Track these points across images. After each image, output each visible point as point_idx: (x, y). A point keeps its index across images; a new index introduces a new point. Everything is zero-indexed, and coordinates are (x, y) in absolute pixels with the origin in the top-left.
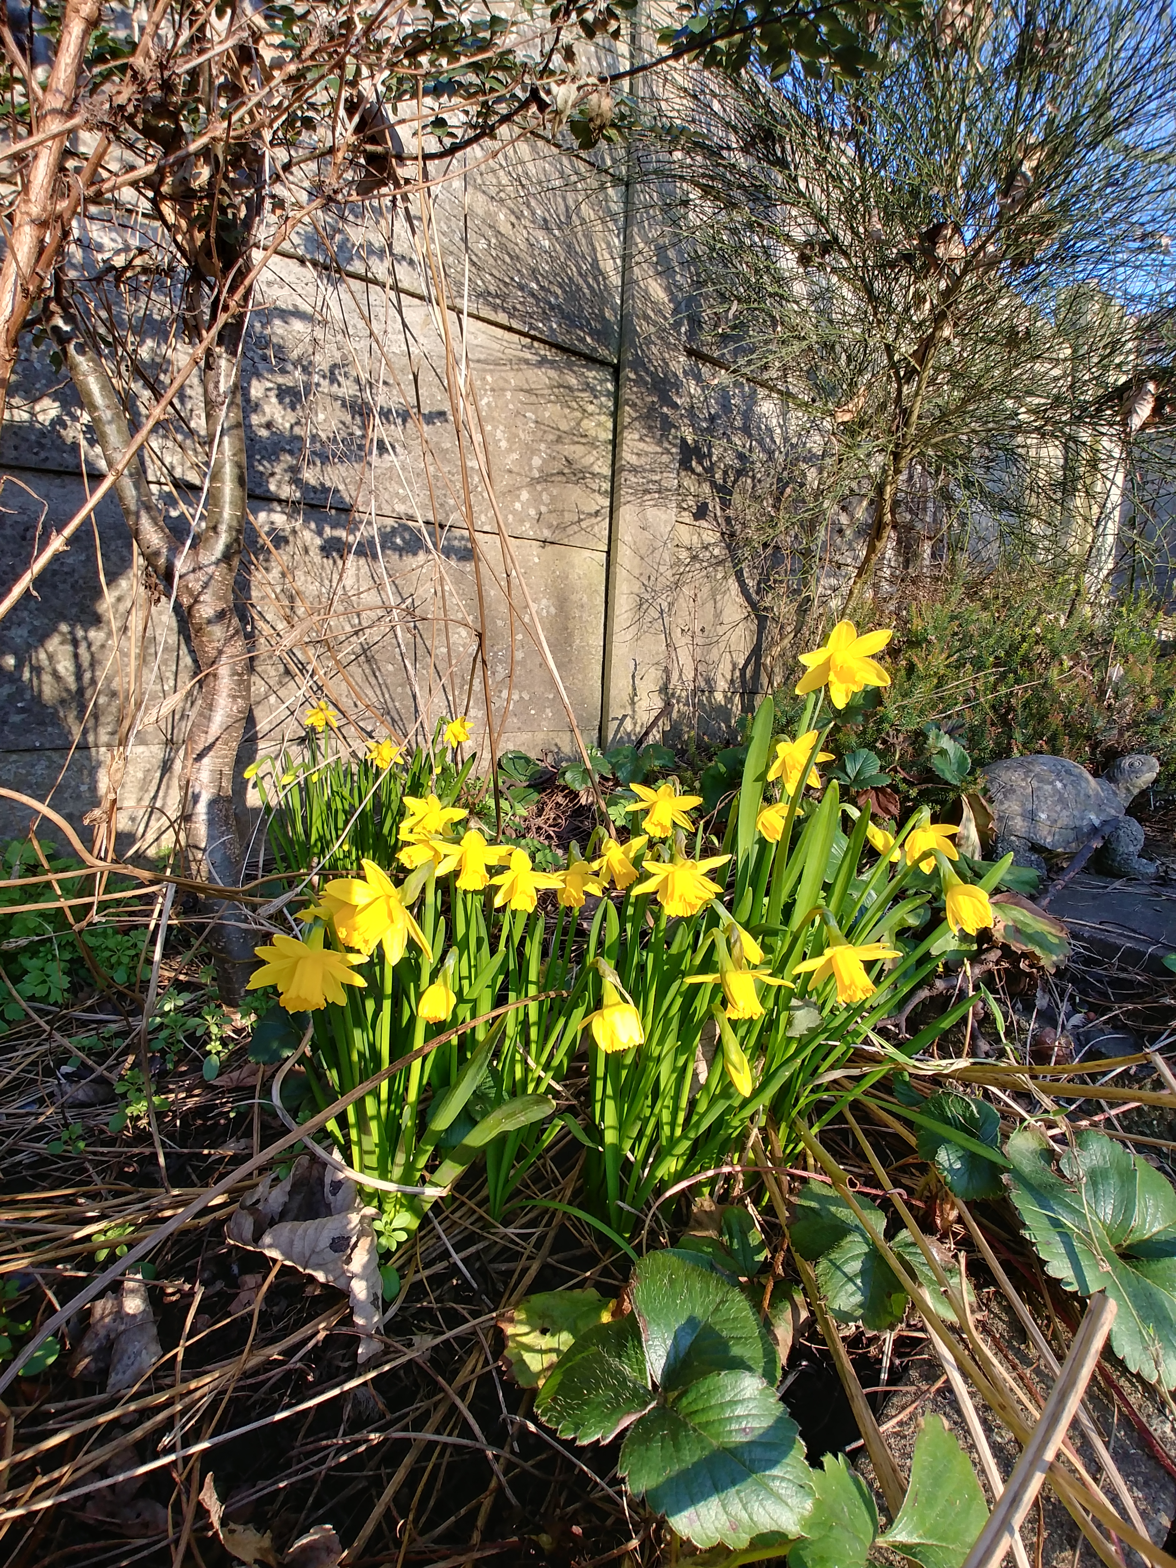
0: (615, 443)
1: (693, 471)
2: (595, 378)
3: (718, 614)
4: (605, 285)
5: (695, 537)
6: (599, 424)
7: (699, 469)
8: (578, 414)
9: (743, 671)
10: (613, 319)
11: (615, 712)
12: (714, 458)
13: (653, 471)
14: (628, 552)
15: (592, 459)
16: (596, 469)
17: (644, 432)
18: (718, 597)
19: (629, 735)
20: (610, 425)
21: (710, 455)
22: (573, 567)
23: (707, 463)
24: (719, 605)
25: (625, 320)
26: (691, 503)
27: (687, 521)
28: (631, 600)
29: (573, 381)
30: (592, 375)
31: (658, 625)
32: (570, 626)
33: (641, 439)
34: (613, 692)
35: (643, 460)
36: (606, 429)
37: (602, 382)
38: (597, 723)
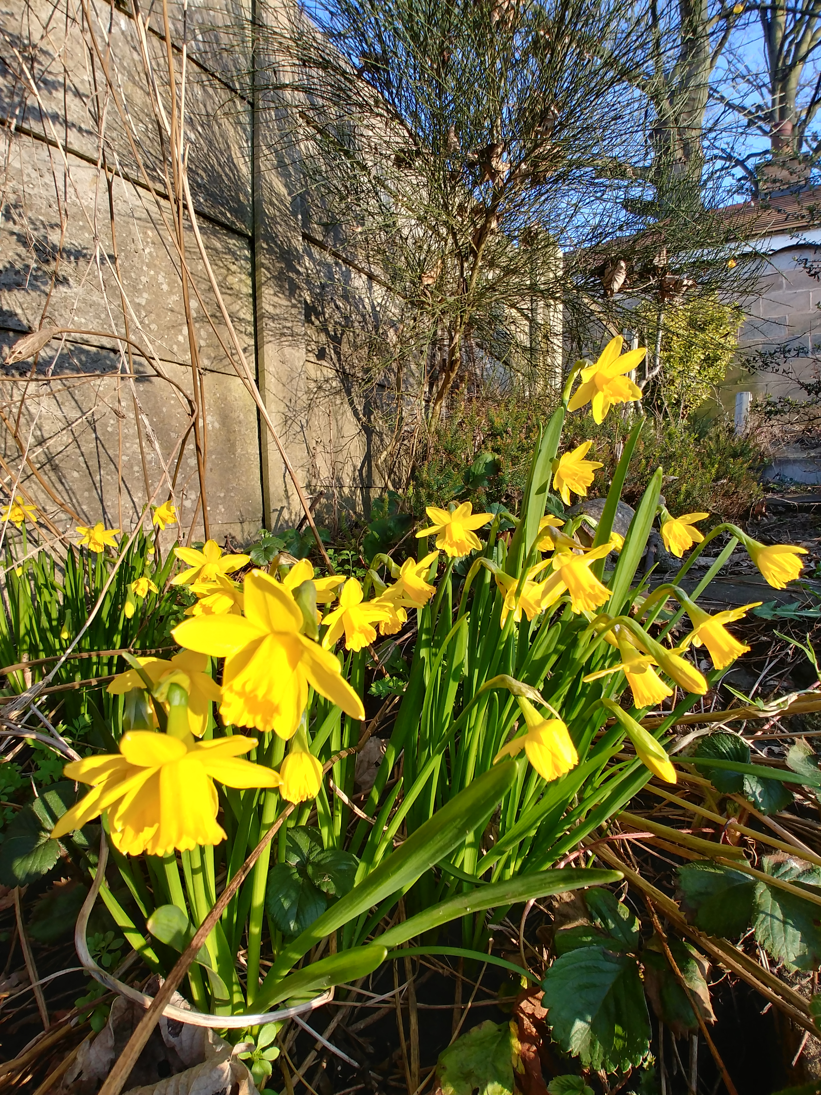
0: (255, 296)
1: (313, 324)
2: (234, 245)
3: (339, 430)
4: (239, 176)
5: (319, 372)
6: (241, 281)
7: (317, 323)
8: (224, 271)
9: (361, 471)
10: (246, 202)
11: (275, 505)
12: (327, 316)
13: (285, 319)
14: (273, 380)
15: (238, 307)
16: (242, 316)
17: (277, 289)
18: (339, 417)
19: (287, 522)
20: (249, 282)
21: (324, 313)
22: (230, 390)
23: (322, 319)
24: (340, 423)
25: (256, 205)
26: (314, 347)
27: (312, 360)
28: (278, 417)
29: (218, 245)
30: (233, 242)
31: (300, 436)
32: (232, 438)
33: (275, 294)
34: (272, 489)
35: (278, 311)
36: (246, 285)
37: (241, 249)
38: (260, 515)
